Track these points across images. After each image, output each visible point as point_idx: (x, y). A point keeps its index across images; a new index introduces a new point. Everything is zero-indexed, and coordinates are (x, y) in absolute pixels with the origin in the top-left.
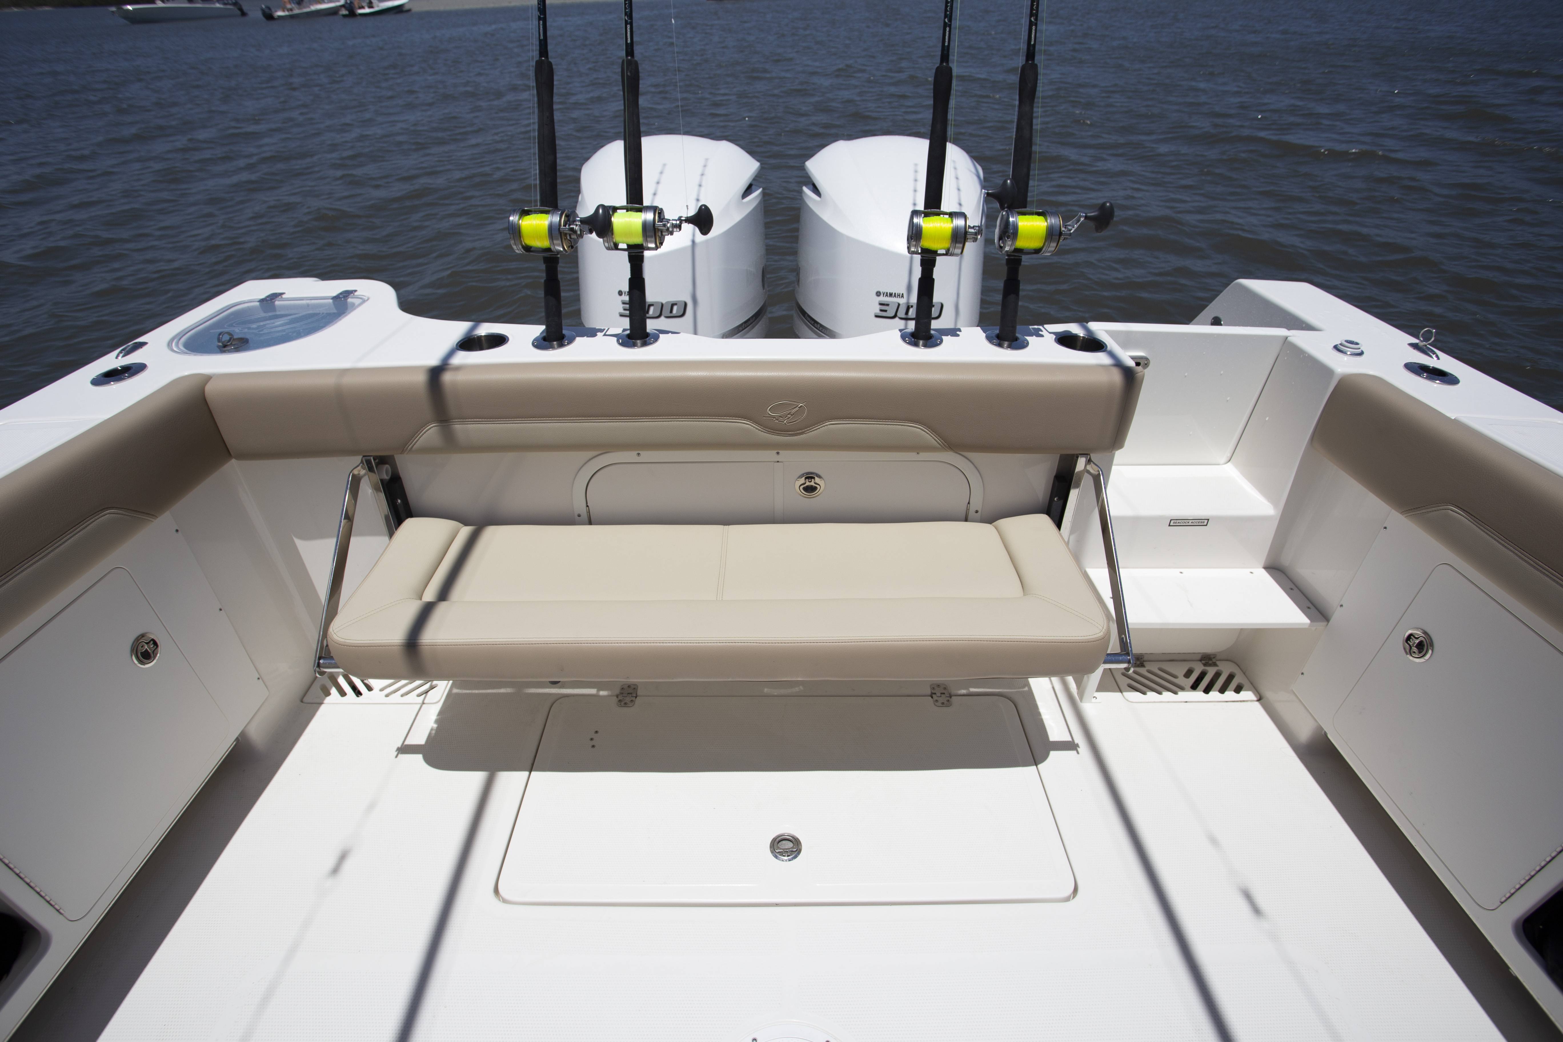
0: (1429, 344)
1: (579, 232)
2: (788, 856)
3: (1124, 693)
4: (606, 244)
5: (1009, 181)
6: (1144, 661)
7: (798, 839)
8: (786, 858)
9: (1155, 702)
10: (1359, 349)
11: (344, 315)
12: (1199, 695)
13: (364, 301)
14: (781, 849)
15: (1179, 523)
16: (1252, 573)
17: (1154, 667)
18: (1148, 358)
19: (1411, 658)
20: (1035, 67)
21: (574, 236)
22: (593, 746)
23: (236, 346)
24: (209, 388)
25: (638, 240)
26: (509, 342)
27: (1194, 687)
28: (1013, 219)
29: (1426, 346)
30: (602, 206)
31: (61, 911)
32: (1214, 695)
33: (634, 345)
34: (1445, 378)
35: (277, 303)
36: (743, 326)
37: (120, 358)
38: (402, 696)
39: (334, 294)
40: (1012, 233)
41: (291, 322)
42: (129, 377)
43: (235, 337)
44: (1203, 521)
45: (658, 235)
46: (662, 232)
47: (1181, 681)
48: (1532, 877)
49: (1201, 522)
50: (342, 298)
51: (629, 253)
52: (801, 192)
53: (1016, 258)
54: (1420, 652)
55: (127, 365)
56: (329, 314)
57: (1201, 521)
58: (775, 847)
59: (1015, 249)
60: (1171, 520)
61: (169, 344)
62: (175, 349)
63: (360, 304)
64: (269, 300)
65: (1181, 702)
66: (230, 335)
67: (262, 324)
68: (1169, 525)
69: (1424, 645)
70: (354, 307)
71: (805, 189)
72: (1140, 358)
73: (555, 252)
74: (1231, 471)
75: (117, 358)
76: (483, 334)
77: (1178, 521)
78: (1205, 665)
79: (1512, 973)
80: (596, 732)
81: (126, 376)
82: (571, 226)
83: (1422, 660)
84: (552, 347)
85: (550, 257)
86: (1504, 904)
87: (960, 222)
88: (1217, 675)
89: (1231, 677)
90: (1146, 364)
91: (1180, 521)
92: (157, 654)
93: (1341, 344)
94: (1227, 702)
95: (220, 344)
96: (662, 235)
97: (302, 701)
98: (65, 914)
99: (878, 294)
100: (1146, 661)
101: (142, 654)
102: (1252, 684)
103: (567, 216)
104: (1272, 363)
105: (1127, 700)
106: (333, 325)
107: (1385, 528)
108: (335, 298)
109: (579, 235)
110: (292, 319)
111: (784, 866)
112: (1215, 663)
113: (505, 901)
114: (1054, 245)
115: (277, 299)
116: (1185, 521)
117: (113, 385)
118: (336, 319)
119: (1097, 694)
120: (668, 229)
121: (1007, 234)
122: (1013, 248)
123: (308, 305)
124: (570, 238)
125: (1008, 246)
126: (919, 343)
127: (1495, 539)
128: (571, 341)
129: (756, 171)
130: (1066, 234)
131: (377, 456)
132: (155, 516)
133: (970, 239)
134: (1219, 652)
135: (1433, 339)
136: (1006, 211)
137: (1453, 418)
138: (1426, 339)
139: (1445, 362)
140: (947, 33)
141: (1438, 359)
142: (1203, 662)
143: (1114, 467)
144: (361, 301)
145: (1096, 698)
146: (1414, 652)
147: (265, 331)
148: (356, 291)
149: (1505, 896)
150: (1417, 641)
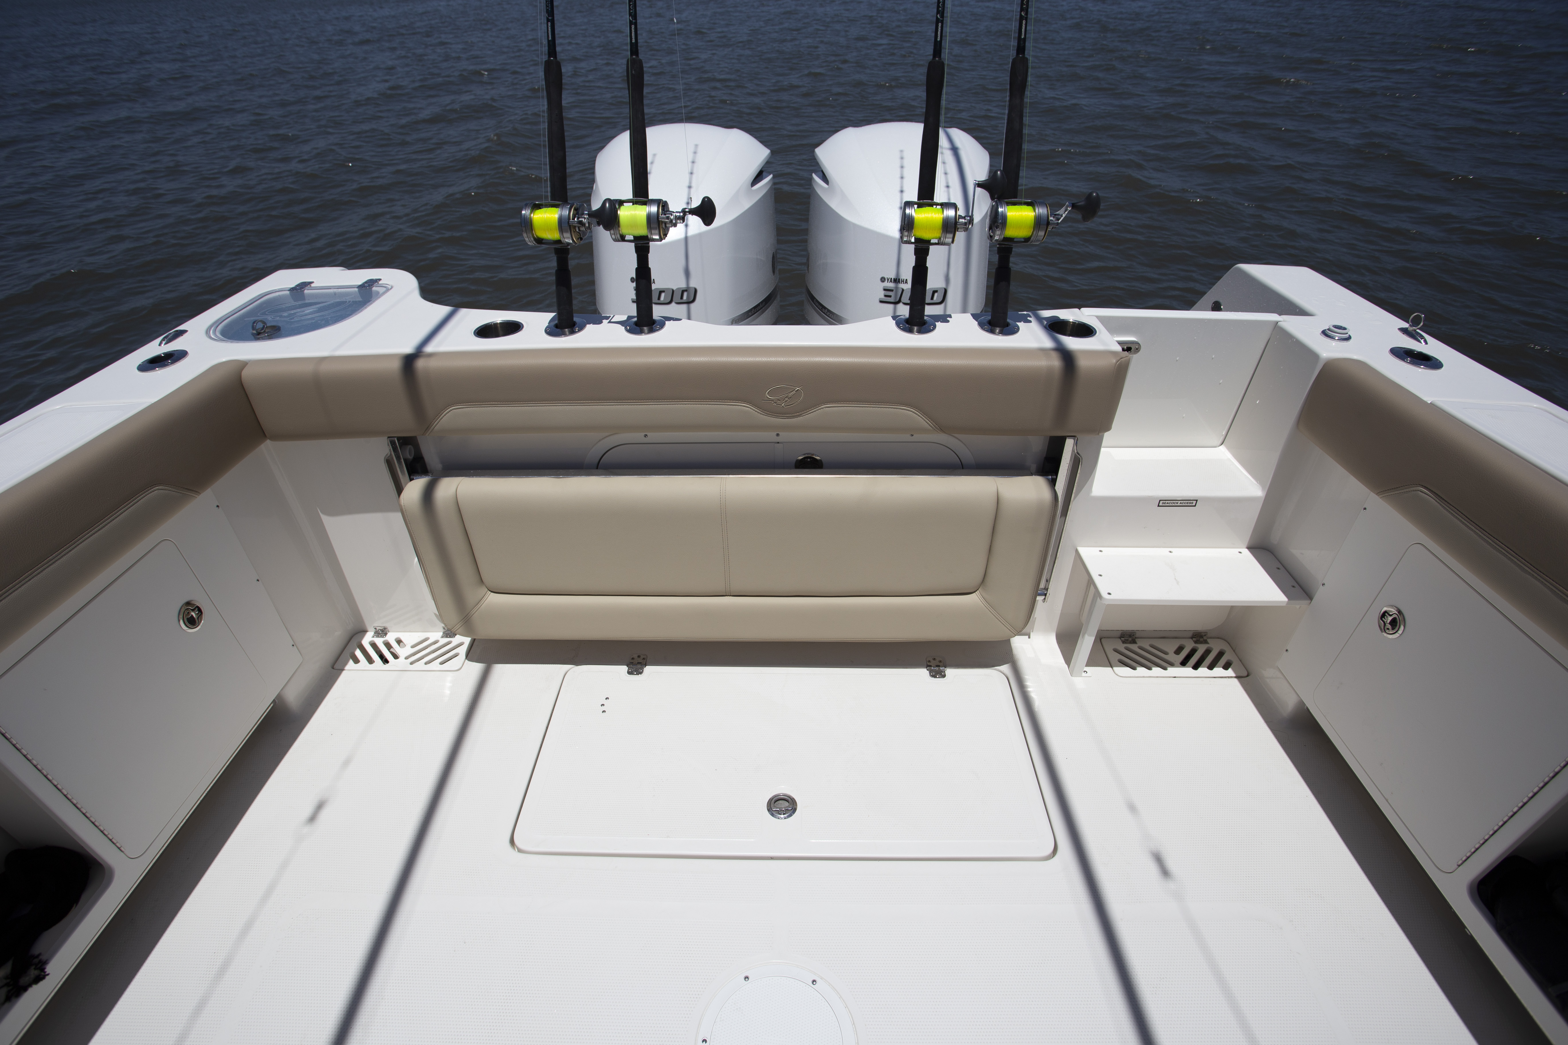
0: (1419, 329)
1: (587, 225)
2: (784, 814)
3: (1114, 668)
4: (613, 236)
5: (999, 172)
6: (1136, 638)
7: (793, 799)
8: (782, 816)
9: (1144, 677)
10: (1347, 333)
11: (369, 304)
12: (1188, 671)
13: (388, 290)
14: (777, 808)
15: (1168, 503)
16: (1240, 552)
17: (1146, 644)
18: (1140, 343)
19: (1385, 635)
20: (1025, 61)
21: (583, 229)
22: (604, 711)
23: (269, 334)
24: (245, 373)
25: (643, 231)
26: (524, 329)
27: (1184, 663)
28: (1002, 210)
29: (1415, 330)
30: (609, 200)
31: (122, 849)
32: (1203, 671)
33: (641, 332)
34: (1429, 363)
35: (306, 292)
36: (753, 311)
37: (162, 345)
38: (426, 664)
39: (360, 283)
40: (1000, 223)
41: (320, 310)
42: (172, 363)
43: (268, 325)
44: (1191, 501)
45: (662, 227)
46: (665, 224)
47: (1172, 657)
48: (1486, 840)
49: (1190, 503)
50: (367, 286)
51: (635, 244)
52: (811, 179)
53: (1006, 246)
54: (1393, 629)
55: (170, 352)
56: (355, 302)
57: (1189, 501)
58: (772, 806)
59: (1004, 238)
60: (1160, 501)
61: (207, 332)
62: (213, 337)
63: (384, 293)
64: (298, 289)
65: (1170, 677)
66: (263, 323)
67: (292, 312)
68: (1158, 506)
69: (1397, 622)
70: (378, 295)
71: (814, 176)
72: (1130, 343)
73: (565, 244)
74: (1223, 453)
75: (160, 345)
76: (498, 322)
77: (1167, 502)
78: (1196, 642)
79: (1468, 932)
80: (607, 698)
81: (169, 363)
82: (580, 219)
83: (1397, 635)
84: (564, 334)
85: (561, 249)
86: (1461, 866)
87: (951, 213)
88: (1208, 652)
89: (1221, 654)
90: (1137, 349)
91: (1169, 502)
92: (201, 622)
93: (1328, 329)
94: (1215, 678)
95: (255, 332)
96: (666, 226)
97: (333, 668)
98: (125, 852)
99: (883, 280)
100: (1138, 638)
101: (188, 619)
102: (1241, 661)
103: (575, 209)
104: (1263, 347)
105: (1117, 675)
106: (359, 313)
107: (1365, 509)
108: (360, 287)
109: (587, 227)
110: (321, 307)
111: (782, 823)
112: (1206, 640)
113: (520, 851)
114: (1042, 233)
115: (306, 288)
116: (1174, 502)
117: (158, 370)
118: (362, 307)
119: (1086, 669)
120: (671, 221)
121: (996, 224)
122: (1002, 237)
123: (335, 294)
124: (579, 230)
125: (998, 235)
126: (913, 329)
127: (1458, 519)
128: (581, 328)
129: (765, 158)
130: (1054, 224)
131: (401, 437)
132: (198, 493)
133: (961, 228)
134: (1210, 630)
135: (1422, 324)
136: (996, 202)
137: (1429, 402)
138: (1415, 323)
139: (1433, 347)
140: (940, 28)
141: (1426, 343)
142: (1194, 639)
143: (1102, 450)
144: (385, 289)
145: (1087, 672)
146: (1388, 629)
147: (296, 319)
148: (380, 280)
149: (1461, 859)
150: (1390, 618)
